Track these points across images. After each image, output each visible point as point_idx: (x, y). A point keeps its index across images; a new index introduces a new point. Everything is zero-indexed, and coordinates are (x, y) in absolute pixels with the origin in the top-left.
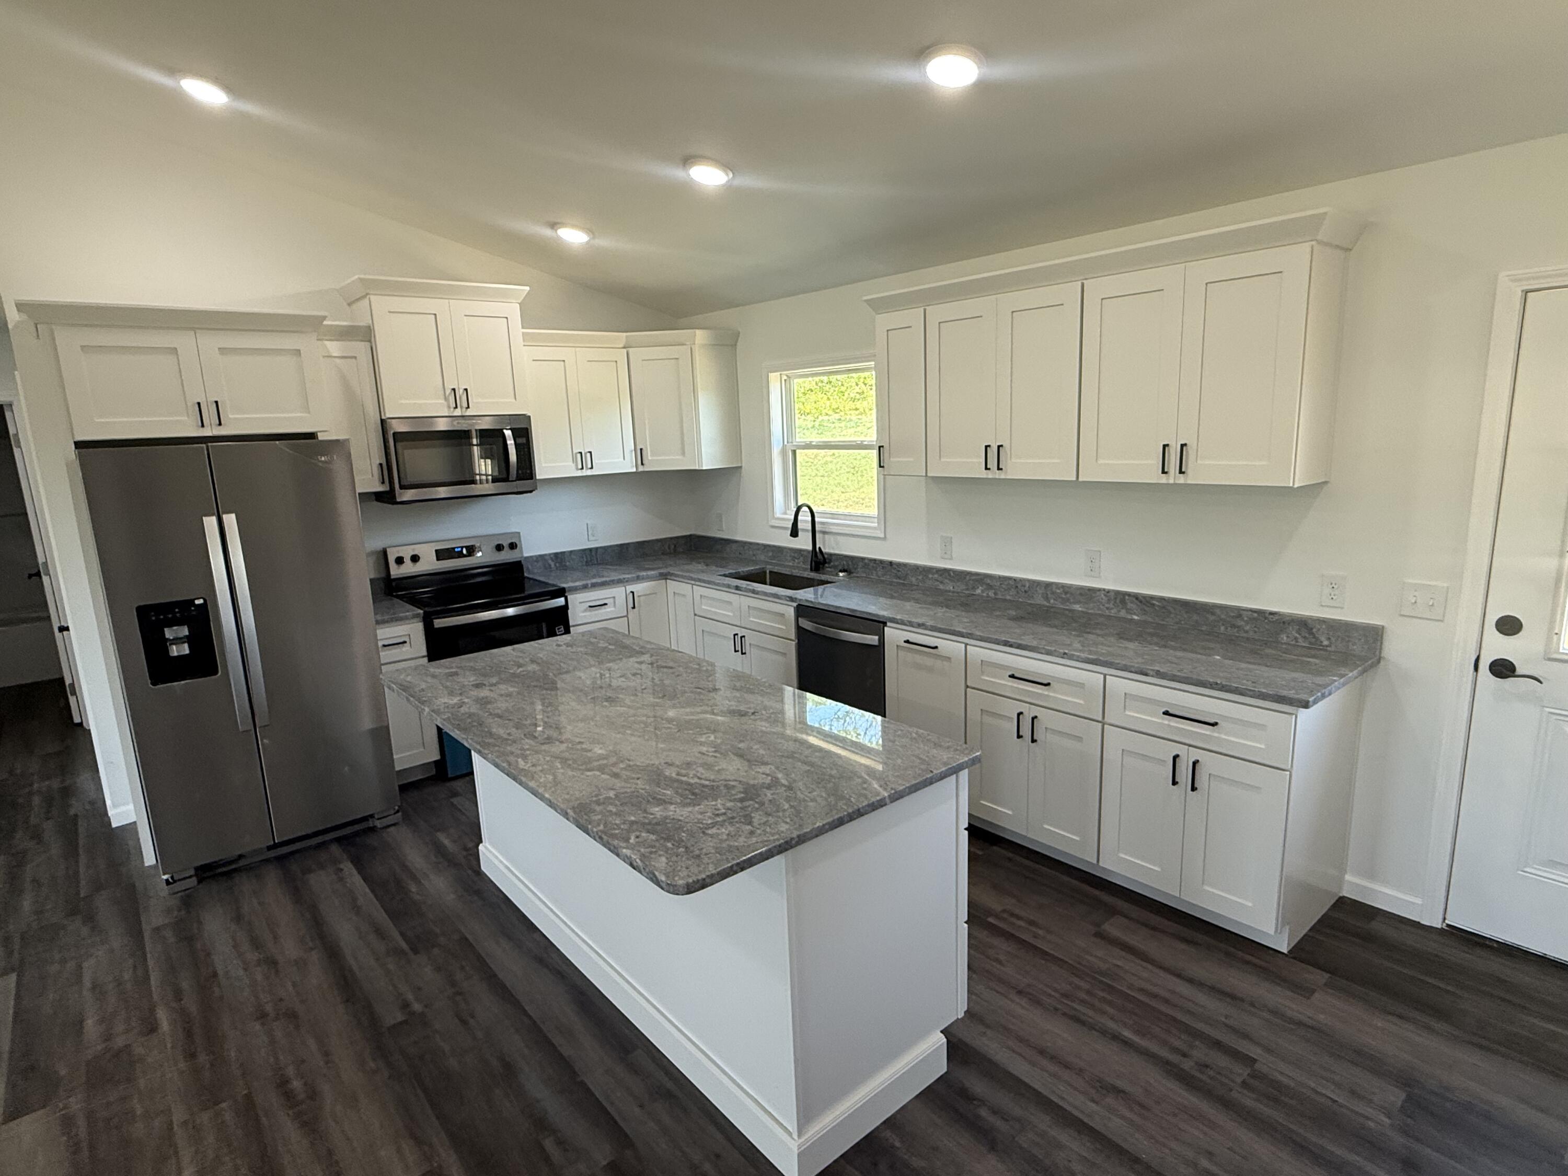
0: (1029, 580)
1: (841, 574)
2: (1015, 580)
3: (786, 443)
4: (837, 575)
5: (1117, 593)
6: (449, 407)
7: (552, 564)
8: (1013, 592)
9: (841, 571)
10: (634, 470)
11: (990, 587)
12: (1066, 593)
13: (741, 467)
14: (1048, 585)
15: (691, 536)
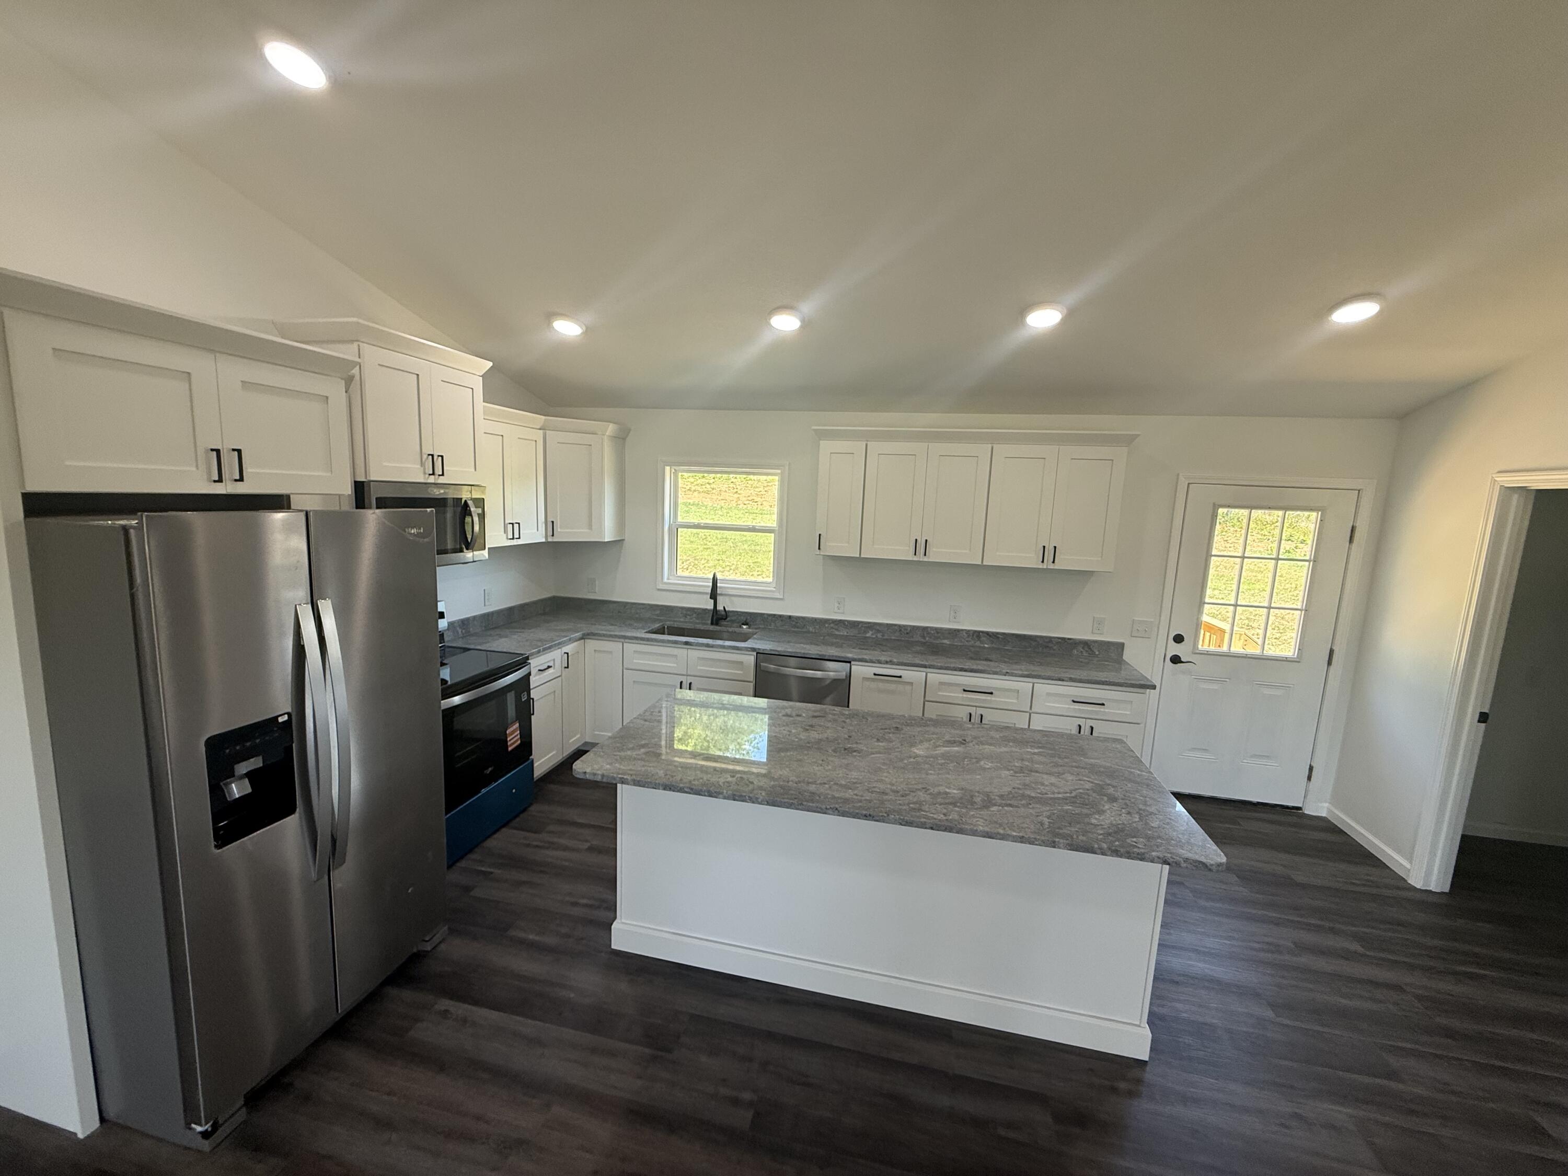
0: (910, 626)
1: (745, 627)
2: (899, 626)
3: (671, 522)
5: (975, 632)
6: (425, 473)
8: (897, 634)
9: (742, 624)
10: (544, 540)
11: (878, 631)
12: (938, 633)
13: (627, 541)
14: (925, 629)
15: (553, 597)
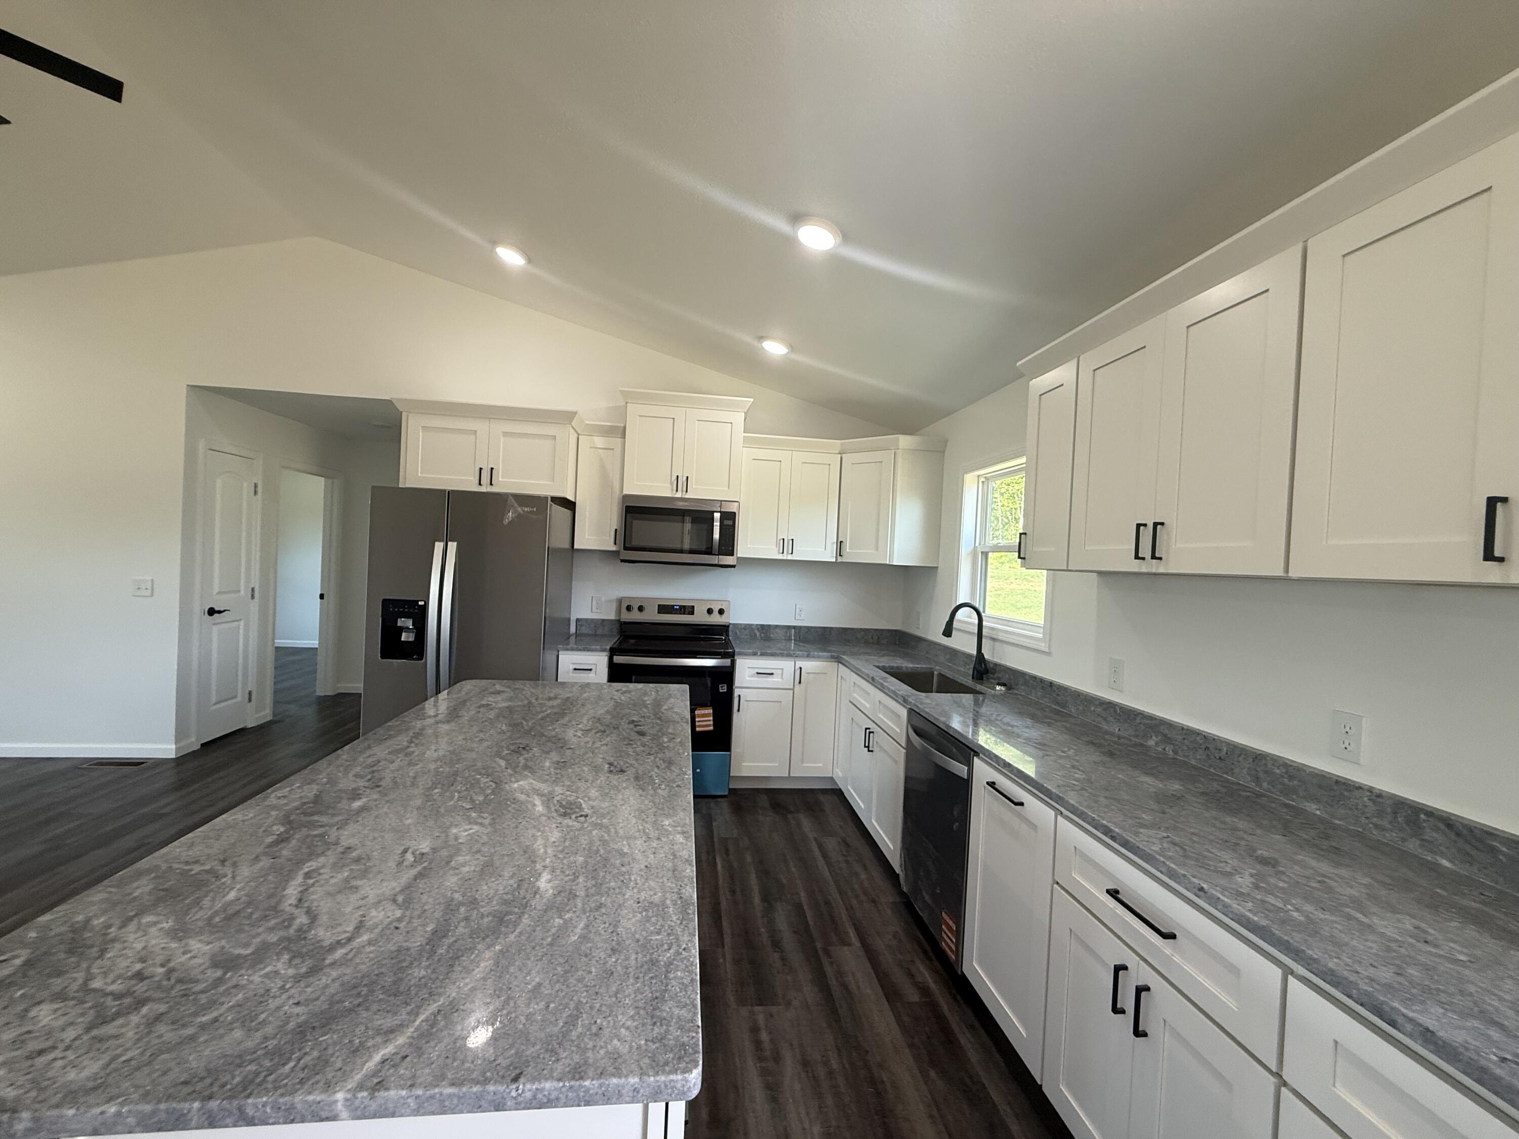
1: (998, 688)
3: (977, 544)
4: (994, 689)
6: (672, 490)
7: (758, 634)
9: (999, 684)
10: (834, 560)
11: (1167, 739)
13: (937, 568)
15: (896, 631)
